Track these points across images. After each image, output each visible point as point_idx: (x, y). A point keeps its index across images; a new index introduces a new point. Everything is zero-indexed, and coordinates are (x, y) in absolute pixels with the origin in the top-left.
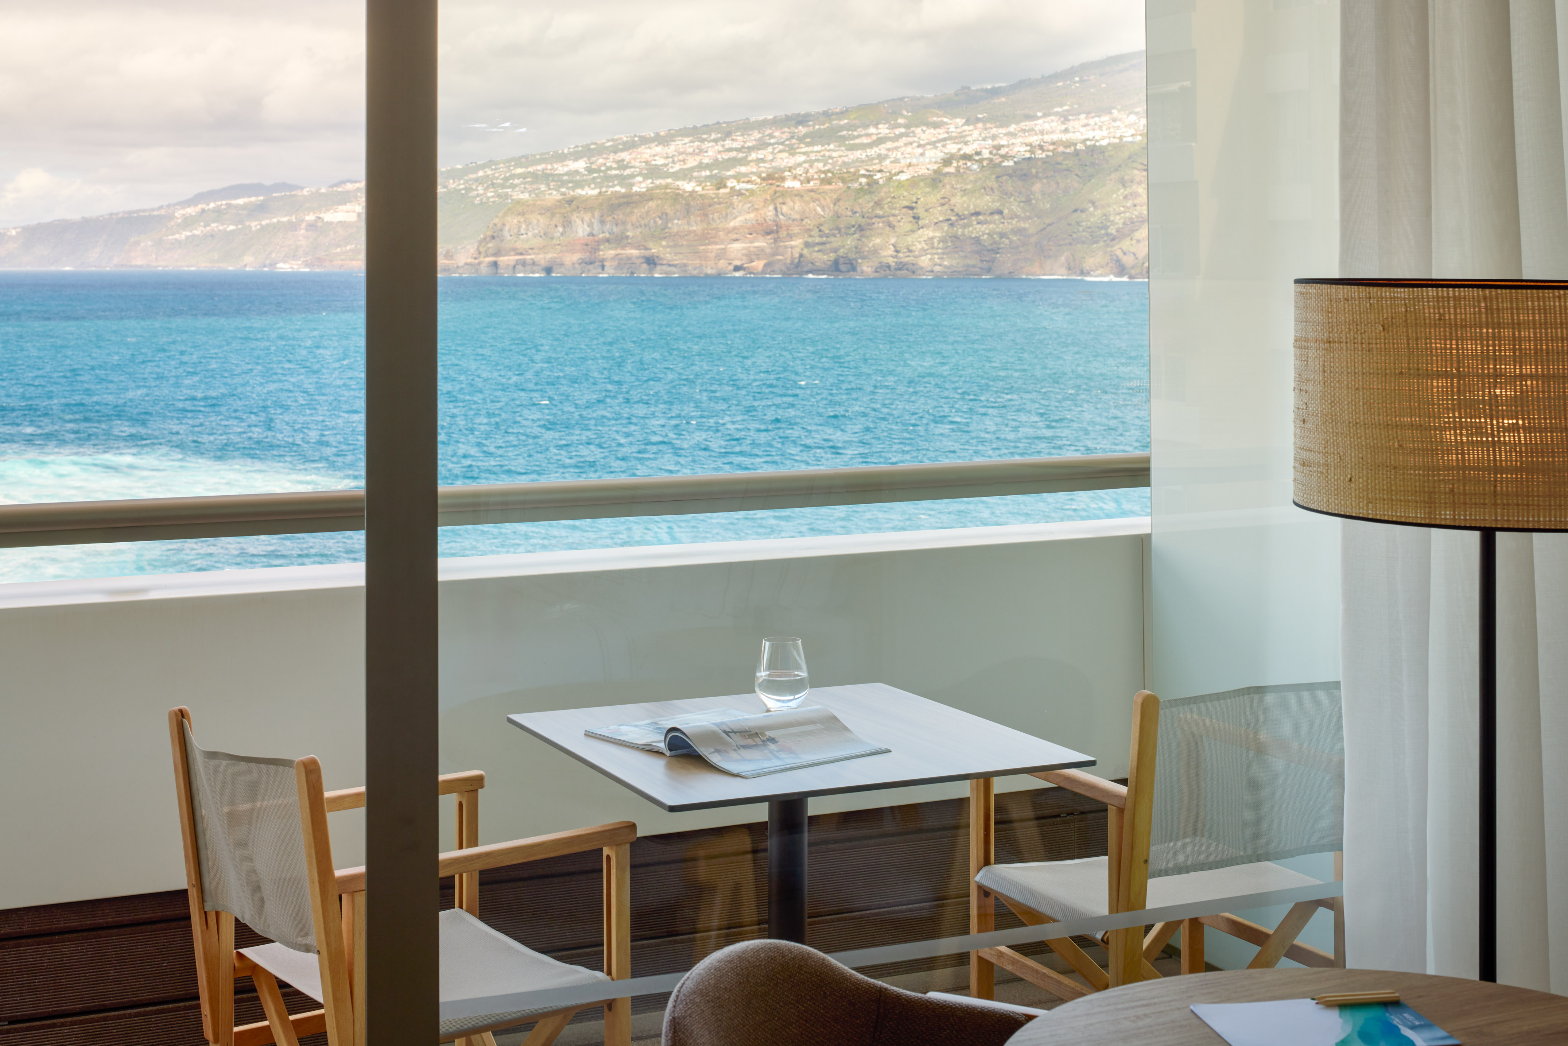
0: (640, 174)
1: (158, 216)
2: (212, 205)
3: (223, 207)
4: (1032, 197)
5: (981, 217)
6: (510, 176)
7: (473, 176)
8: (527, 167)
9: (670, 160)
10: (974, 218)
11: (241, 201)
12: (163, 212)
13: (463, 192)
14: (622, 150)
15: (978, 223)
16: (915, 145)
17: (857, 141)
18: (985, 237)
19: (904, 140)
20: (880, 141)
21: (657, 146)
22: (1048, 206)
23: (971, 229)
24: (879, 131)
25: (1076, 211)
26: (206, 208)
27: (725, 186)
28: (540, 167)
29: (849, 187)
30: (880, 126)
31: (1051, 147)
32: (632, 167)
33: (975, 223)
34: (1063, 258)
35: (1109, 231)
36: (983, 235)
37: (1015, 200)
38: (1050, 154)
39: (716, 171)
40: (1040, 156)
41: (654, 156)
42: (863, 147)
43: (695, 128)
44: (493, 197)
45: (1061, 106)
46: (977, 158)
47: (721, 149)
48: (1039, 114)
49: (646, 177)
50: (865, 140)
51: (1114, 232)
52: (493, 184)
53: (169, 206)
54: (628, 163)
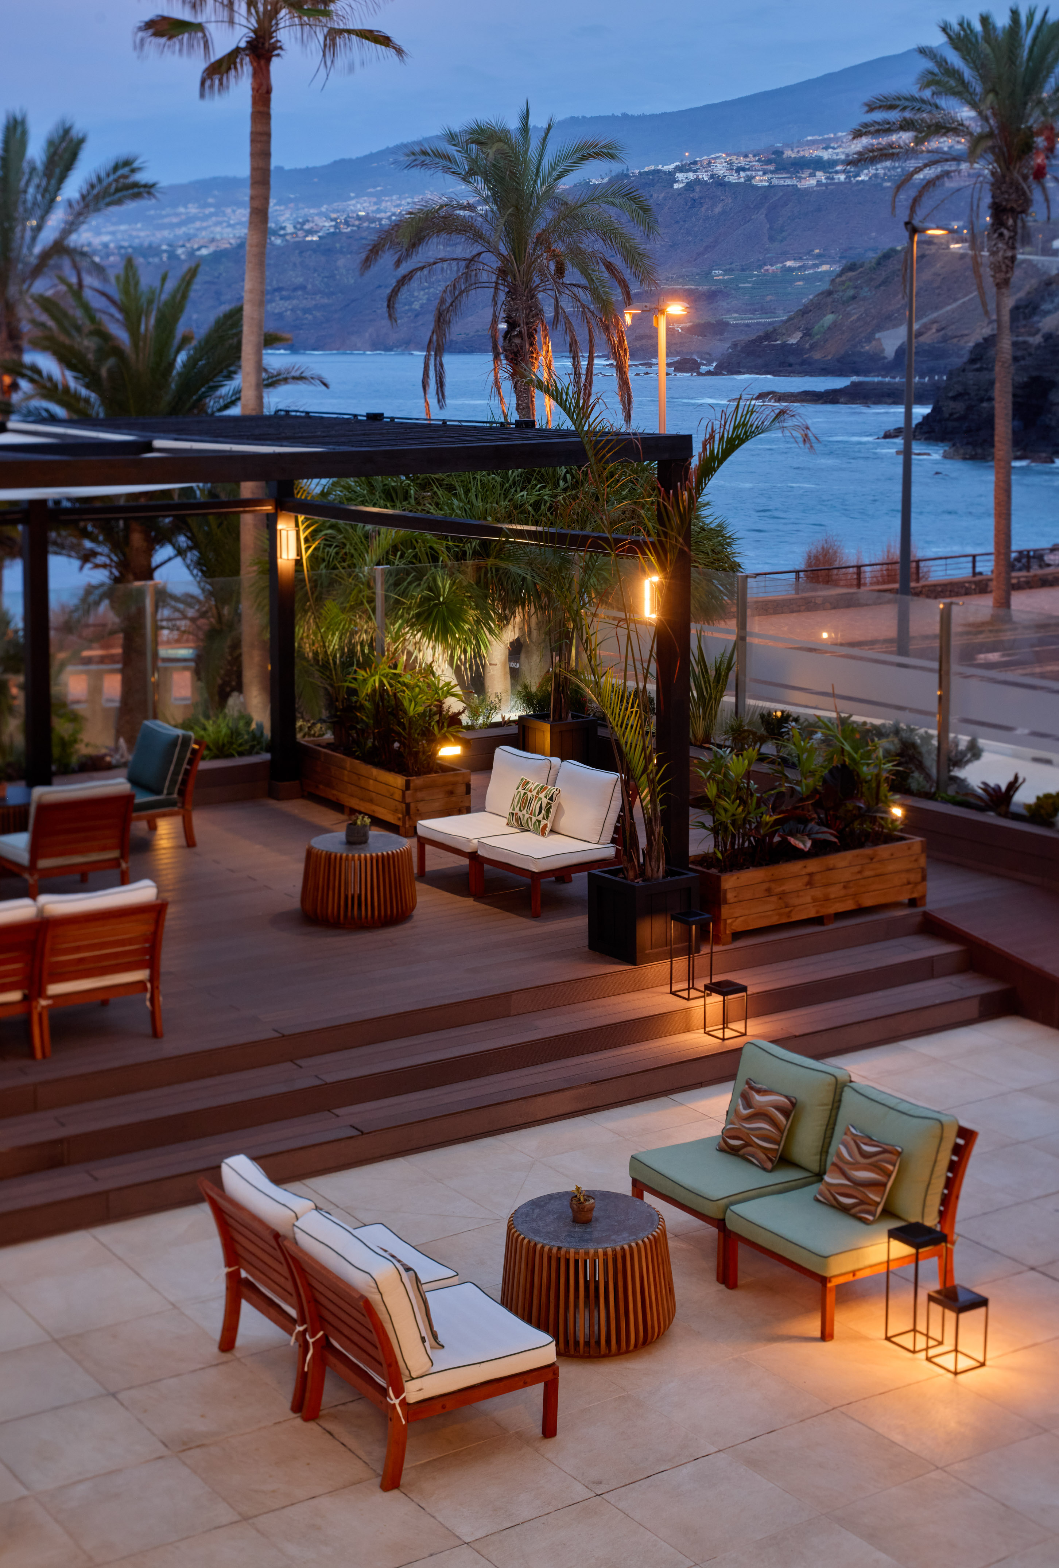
4: (336, 272)
5: (284, 293)
10: (277, 294)
15: (281, 299)
16: (225, 224)
17: (166, 220)
18: (289, 313)
19: (214, 219)
20: (191, 220)
22: (352, 281)
23: (274, 304)
24: (188, 210)
25: (380, 286)
29: (149, 263)
30: (190, 205)
31: (357, 223)
33: (278, 298)
34: (367, 335)
35: (413, 306)
36: (286, 311)
37: (319, 275)
38: (355, 228)
40: (345, 231)
42: (172, 226)
45: (375, 187)
46: (282, 232)
48: (352, 195)
50: (175, 220)
51: (417, 307)
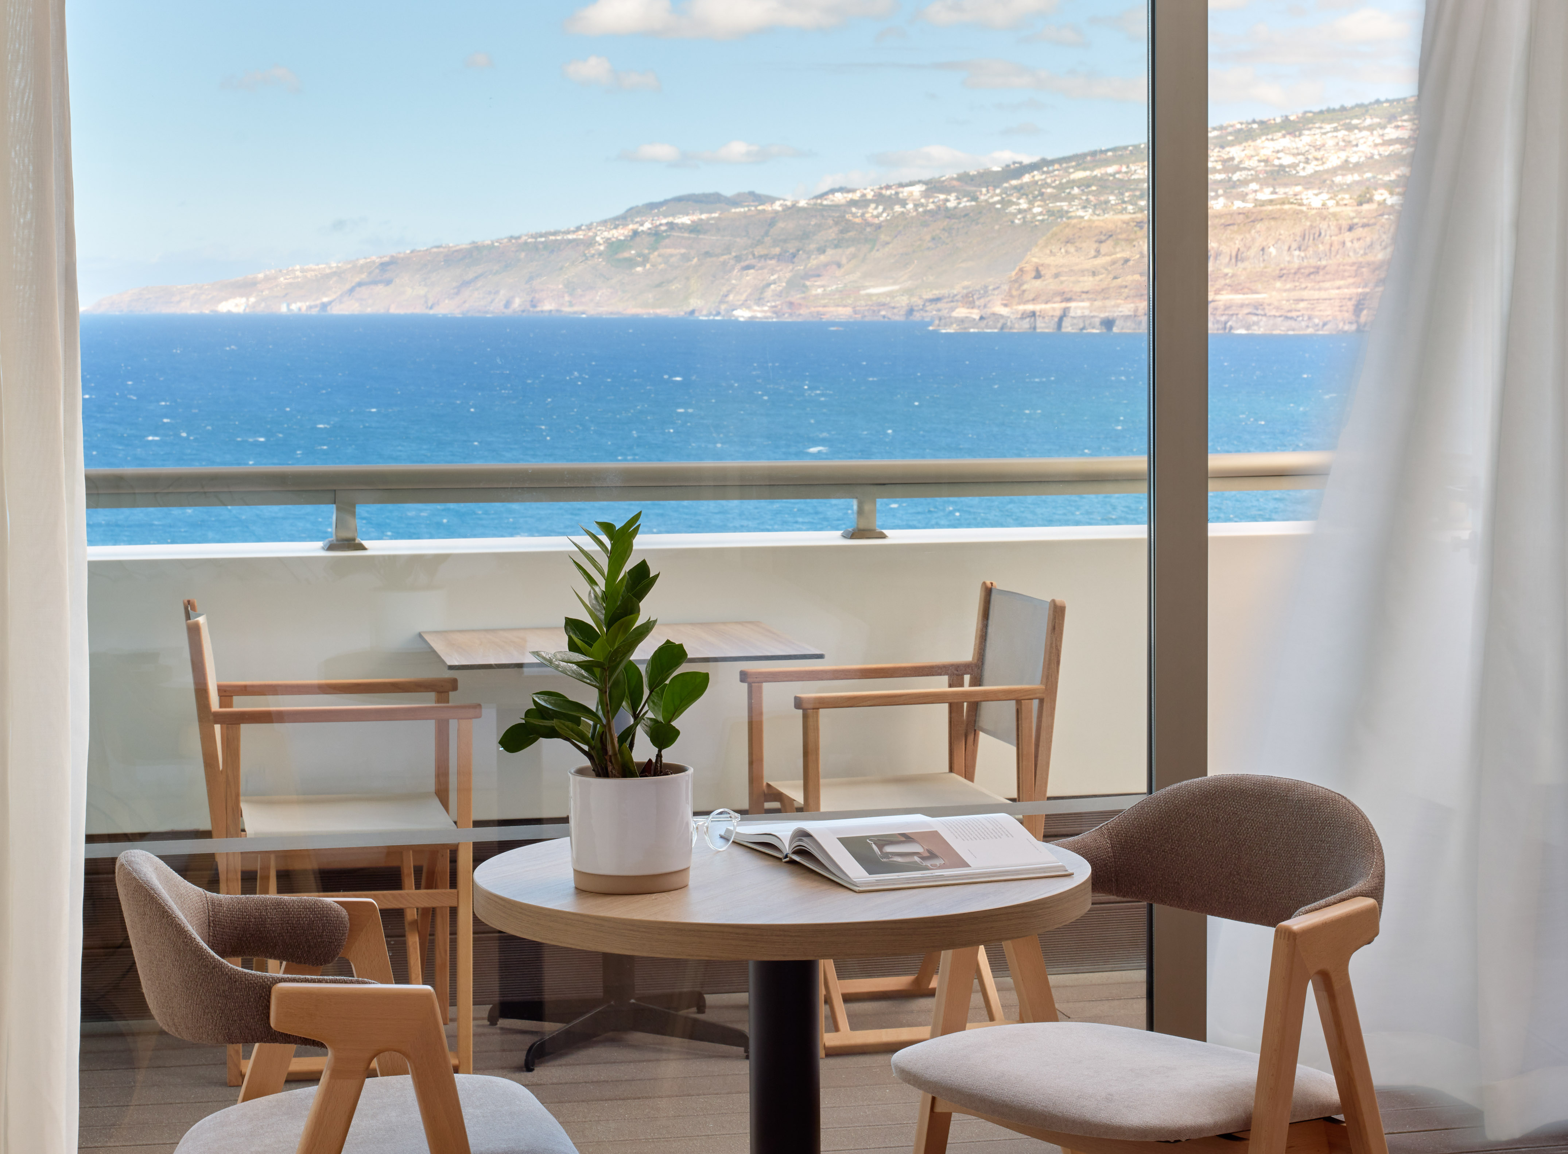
0: (1255, 179)
1: (574, 240)
2: (647, 225)
3: (663, 228)
6: (1068, 182)
7: (1014, 182)
8: (1092, 170)
9: (1301, 158)
11: (686, 220)
12: (580, 235)
13: (998, 206)
14: (1231, 144)
21: (1284, 136)
26: (641, 229)
27: (1370, 200)
28: (1111, 170)
32: (1245, 169)
39: (1368, 175)
41: (1278, 152)
43: (1343, 109)
44: (1041, 214)
47: (1379, 141)
49: (1264, 183)
52: (1042, 194)
53: (589, 227)
54: (1241, 162)
